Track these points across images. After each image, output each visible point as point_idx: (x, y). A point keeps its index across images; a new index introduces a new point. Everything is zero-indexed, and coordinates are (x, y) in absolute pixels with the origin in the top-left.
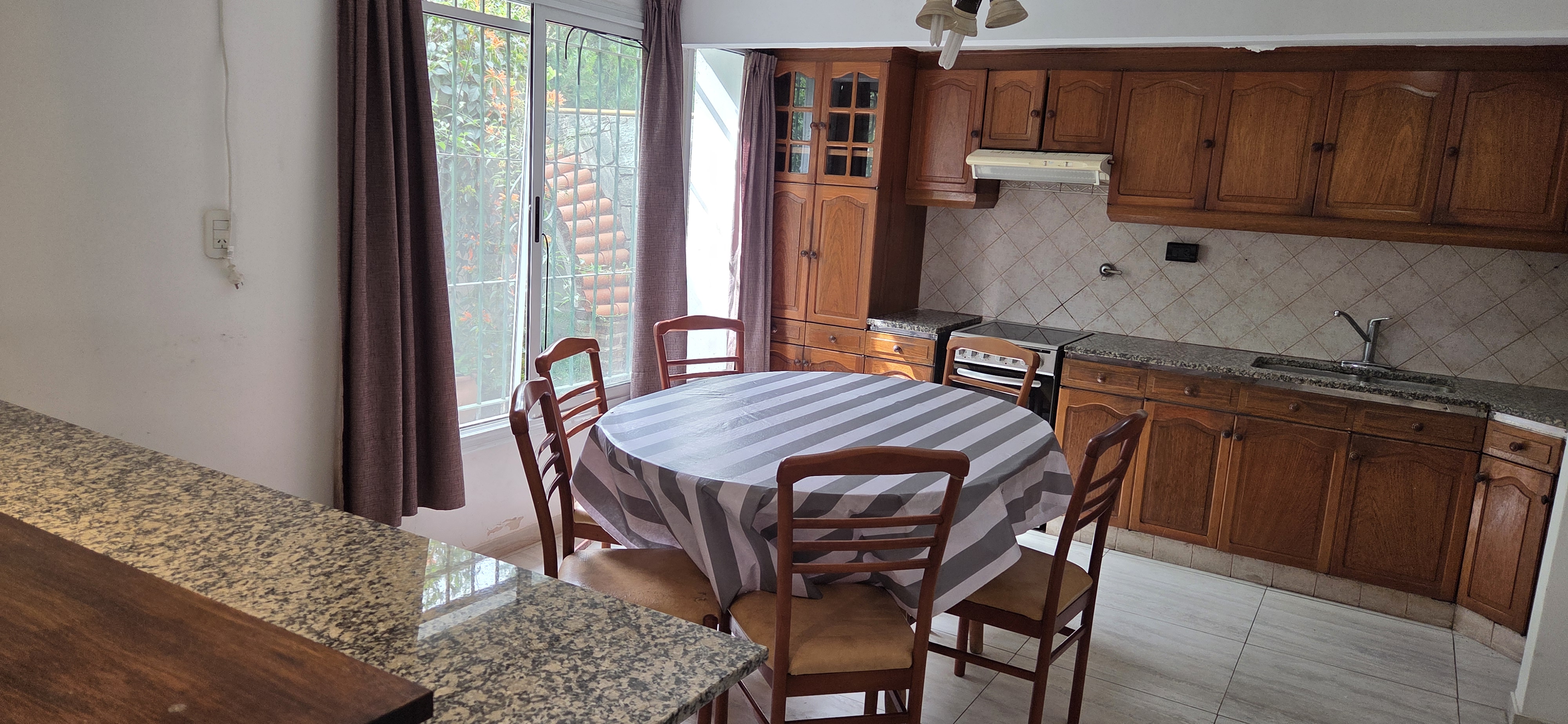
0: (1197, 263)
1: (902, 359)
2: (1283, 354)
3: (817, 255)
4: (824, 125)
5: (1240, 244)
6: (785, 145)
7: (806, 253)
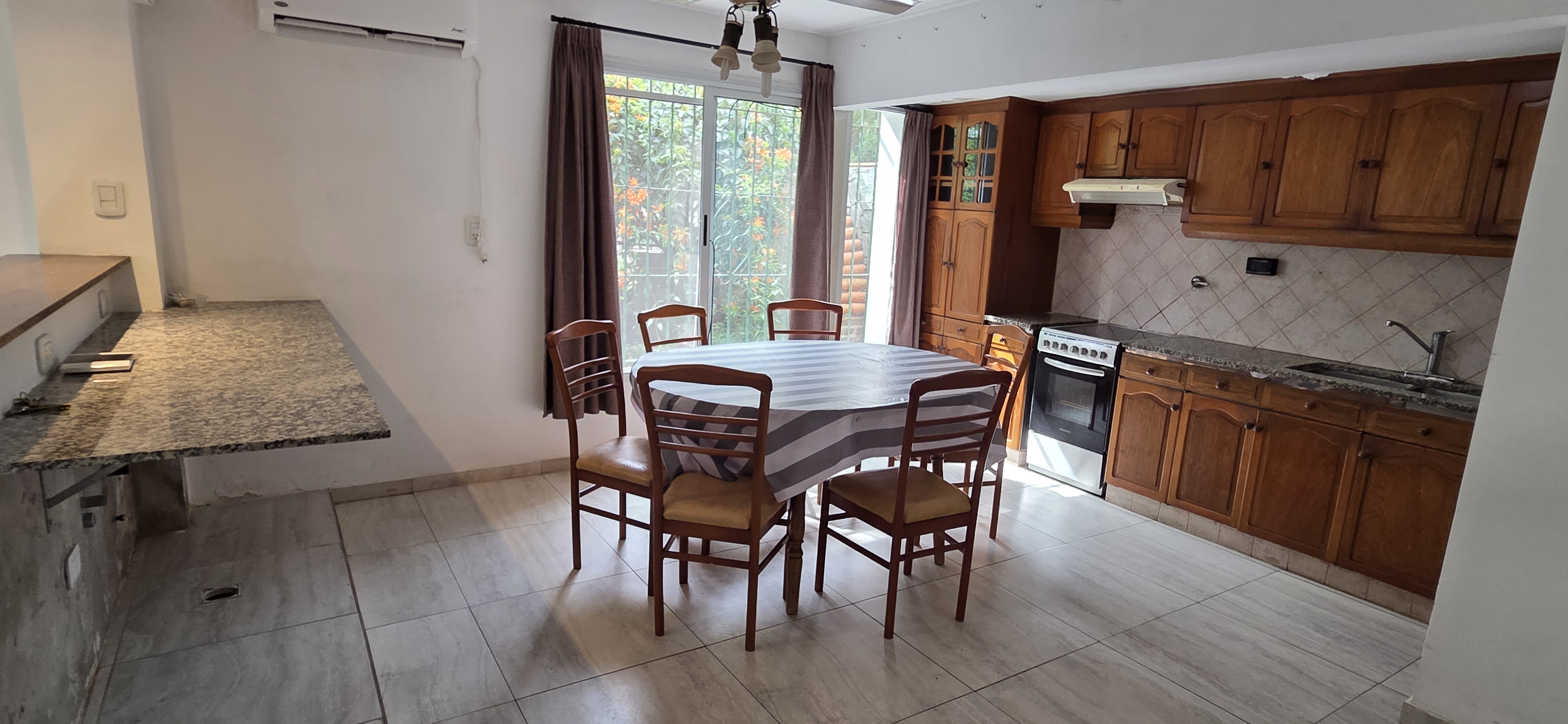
0: (1277, 276)
1: (1006, 349)
2: (1353, 362)
5: (1316, 259)
6: (936, 181)
7: (945, 264)
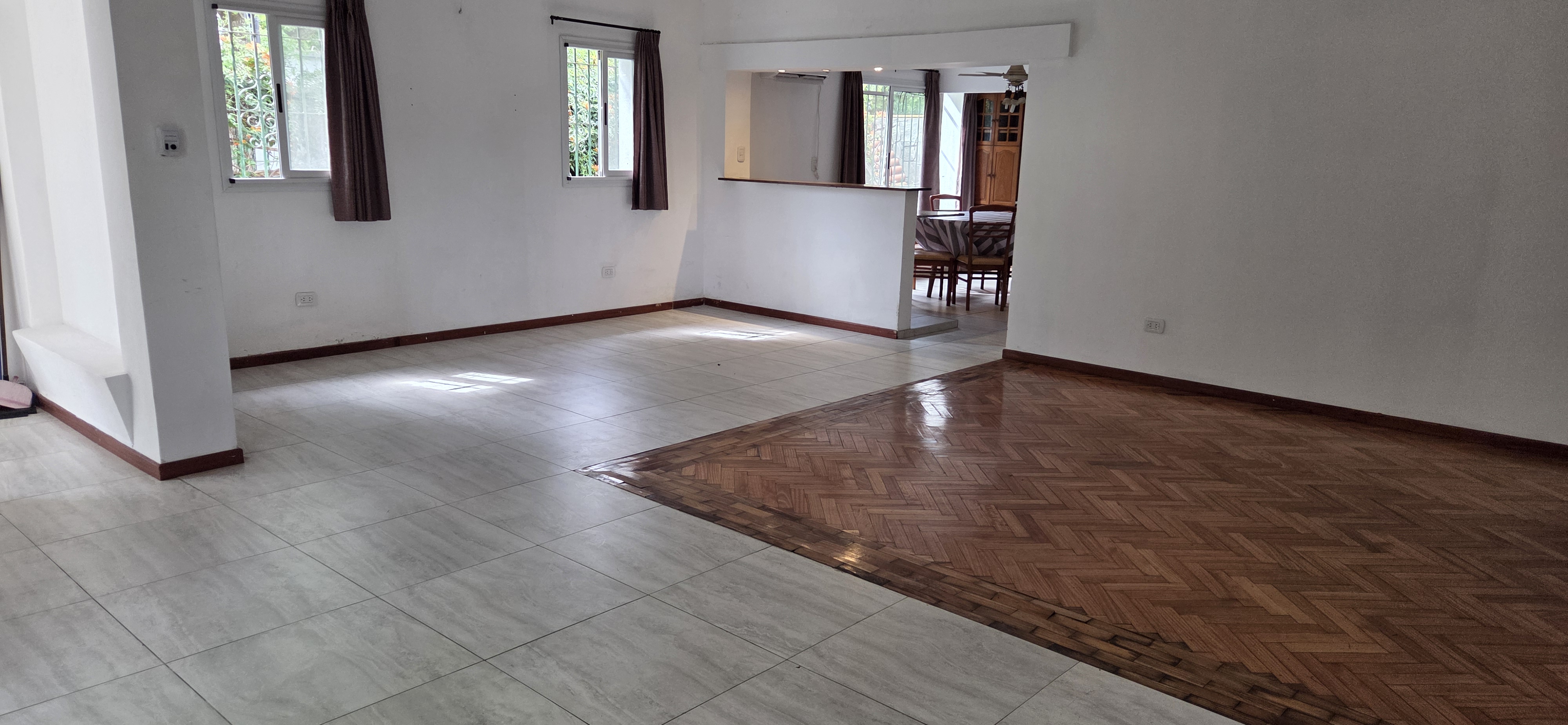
3: (994, 176)
4: (998, 120)
6: (981, 130)
7: (989, 175)
